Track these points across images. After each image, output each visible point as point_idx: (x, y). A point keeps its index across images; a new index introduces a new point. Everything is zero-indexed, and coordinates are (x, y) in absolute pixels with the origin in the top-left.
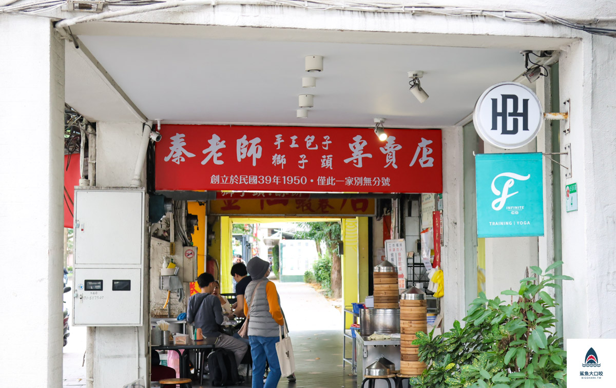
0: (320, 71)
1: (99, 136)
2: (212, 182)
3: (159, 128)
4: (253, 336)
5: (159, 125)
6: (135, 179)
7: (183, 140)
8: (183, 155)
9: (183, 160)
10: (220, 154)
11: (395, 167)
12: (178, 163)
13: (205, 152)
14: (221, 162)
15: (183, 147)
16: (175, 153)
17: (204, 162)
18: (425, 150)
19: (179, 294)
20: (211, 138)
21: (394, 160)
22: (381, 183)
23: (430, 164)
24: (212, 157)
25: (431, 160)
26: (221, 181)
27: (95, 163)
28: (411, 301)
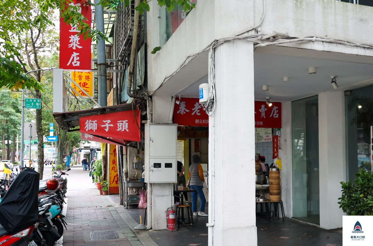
0: (315, 73)
1: (154, 102)
2: (196, 122)
3: (180, 99)
4: (192, 186)
5: (180, 97)
6: (170, 120)
7: (184, 104)
8: (185, 111)
9: (185, 113)
10: (199, 111)
11: (265, 117)
12: (183, 114)
13: (193, 109)
14: (199, 114)
15: (185, 107)
16: (181, 110)
17: (193, 114)
18: (275, 111)
19: (142, 170)
20: (195, 104)
21: (264, 114)
22: (259, 124)
23: (277, 117)
24: (196, 112)
25: (278, 115)
26: (199, 122)
27: (152, 114)
28: (274, 172)
